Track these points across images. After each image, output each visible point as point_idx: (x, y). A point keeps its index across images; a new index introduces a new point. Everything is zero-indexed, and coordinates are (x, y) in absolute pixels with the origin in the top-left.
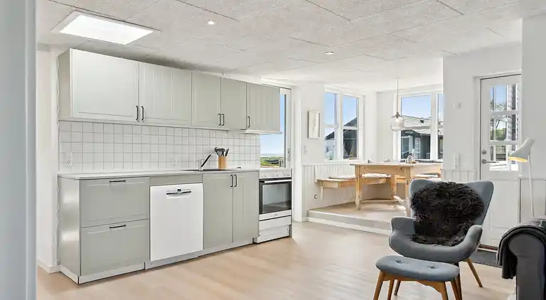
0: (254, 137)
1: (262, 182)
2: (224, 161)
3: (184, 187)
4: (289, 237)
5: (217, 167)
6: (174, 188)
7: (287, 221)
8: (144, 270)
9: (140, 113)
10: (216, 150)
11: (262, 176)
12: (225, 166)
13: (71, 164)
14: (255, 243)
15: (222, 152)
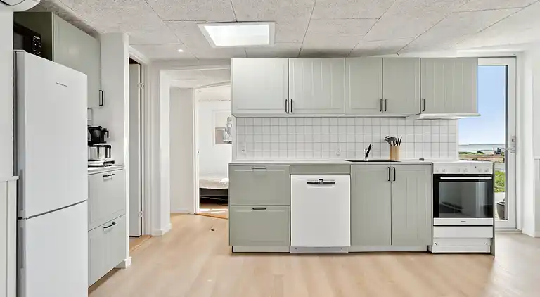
0: (445, 123)
1: (437, 178)
2: (396, 151)
3: (326, 177)
4: (490, 254)
5: (388, 158)
6: (315, 177)
7: (488, 233)
8: (288, 254)
9: (289, 104)
10: (388, 139)
11: (438, 170)
12: (397, 157)
13: (245, 152)
14: (429, 252)
15: (392, 141)
